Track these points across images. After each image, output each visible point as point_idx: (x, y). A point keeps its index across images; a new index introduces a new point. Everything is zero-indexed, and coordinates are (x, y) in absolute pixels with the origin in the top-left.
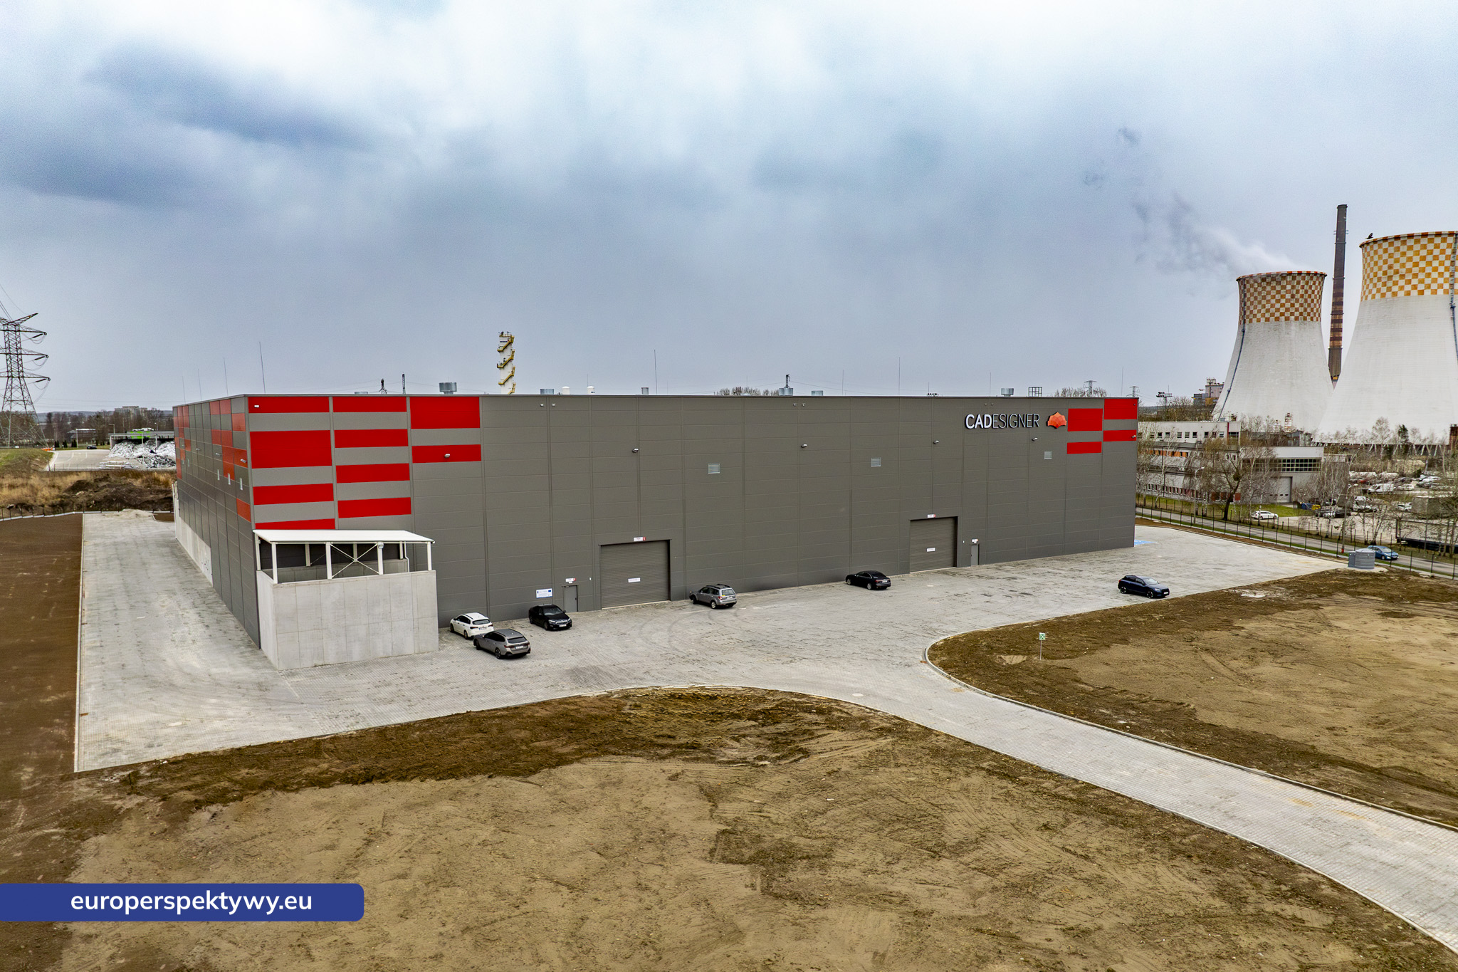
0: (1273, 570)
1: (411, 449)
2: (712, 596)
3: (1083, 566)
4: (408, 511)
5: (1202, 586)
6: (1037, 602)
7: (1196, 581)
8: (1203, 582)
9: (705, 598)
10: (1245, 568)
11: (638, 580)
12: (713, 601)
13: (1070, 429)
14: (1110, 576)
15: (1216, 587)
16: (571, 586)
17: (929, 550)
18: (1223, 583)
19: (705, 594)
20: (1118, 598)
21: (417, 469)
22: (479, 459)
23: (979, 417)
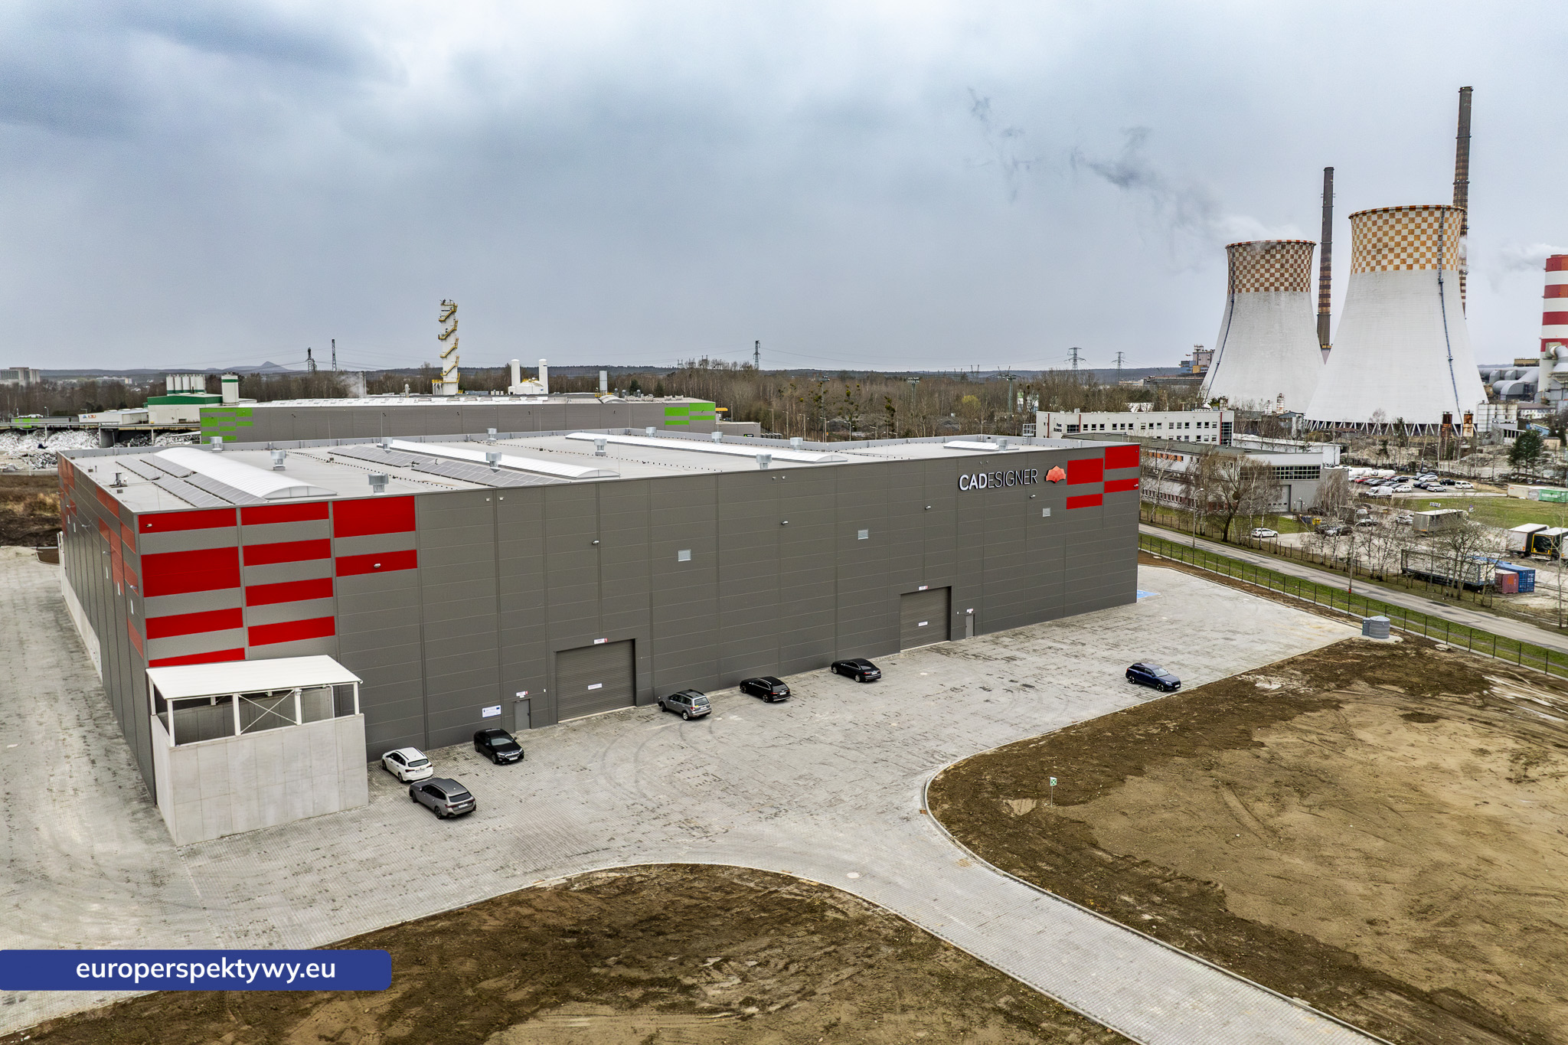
0: (1285, 641)
1: (334, 560)
2: (684, 705)
3: (1086, 636)
4: (331, 632)
5: (1213, 670)
6: (1040, 700)
7: (1205, 661)
8: (1213, 663)
9: (676, 706)
10: (1256, 637)
11: (600, 686)
12: (685, 711)
13: (1069, 483)
14: (1115, 654)
15: (1227, 670)
16: (522, 700)
17: (920, 624)
18: (1235, 663)
19: (675, 703)
20: (1126, 691)
21: (341, 583)
22: (415, 566)
23: (974, 477)
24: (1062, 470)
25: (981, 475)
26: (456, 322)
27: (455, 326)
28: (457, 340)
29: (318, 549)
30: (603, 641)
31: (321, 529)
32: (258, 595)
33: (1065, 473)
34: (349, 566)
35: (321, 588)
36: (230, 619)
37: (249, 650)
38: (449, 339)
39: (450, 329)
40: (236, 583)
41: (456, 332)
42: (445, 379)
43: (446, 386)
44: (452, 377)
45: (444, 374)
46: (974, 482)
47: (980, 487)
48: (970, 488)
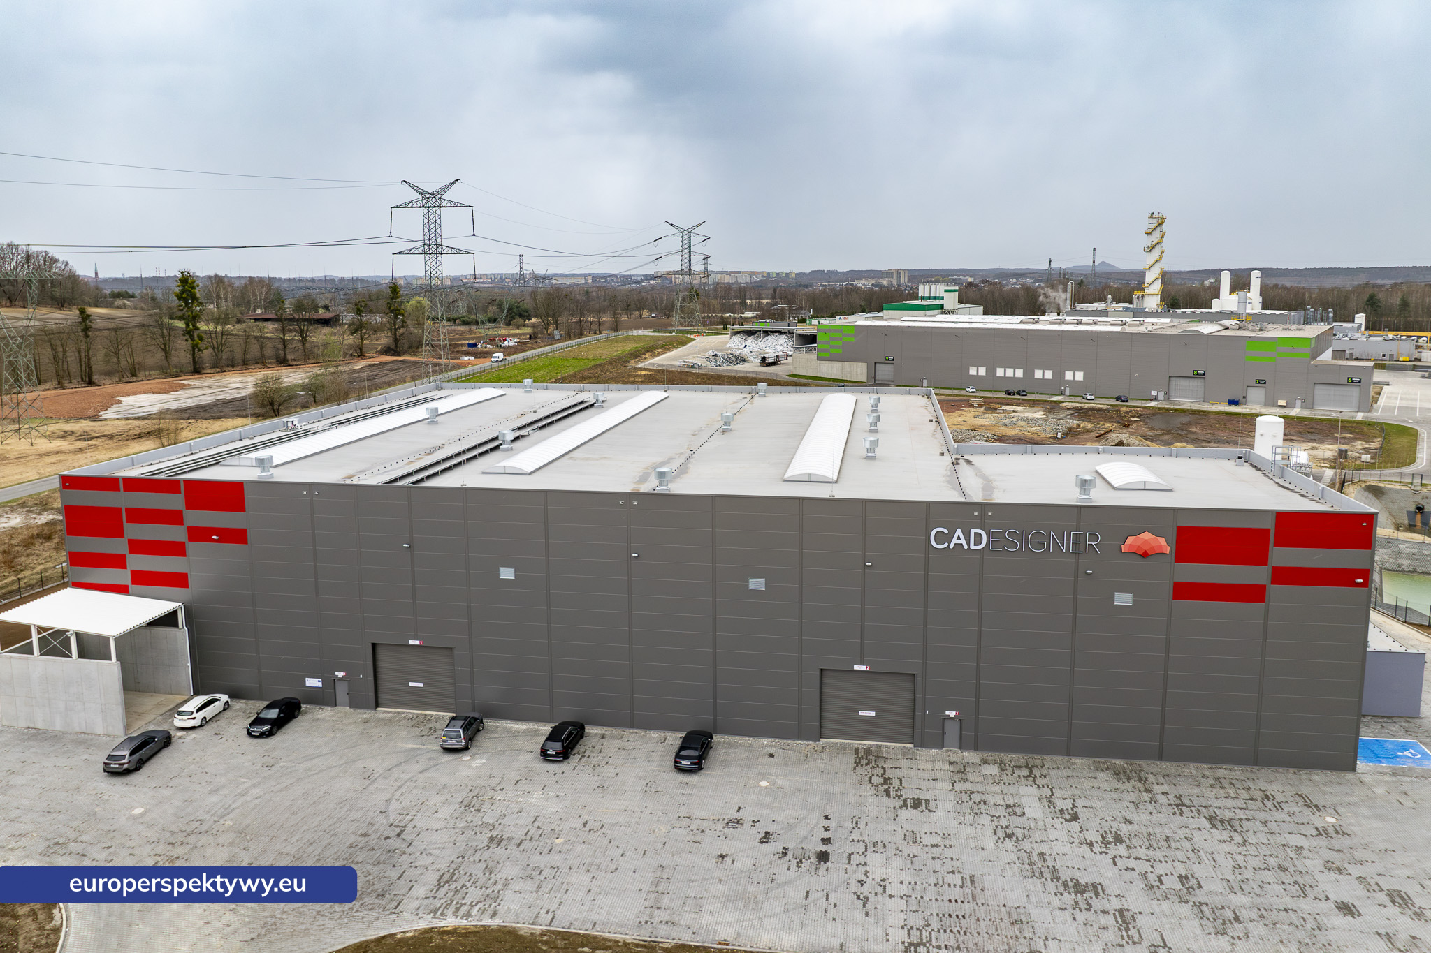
1: (186, 528)
4: (186, 585)
11: (421, 685)
13: (1177, 560)
16: (341, 680)
17: (862, 713)
21: (192, 547)
22: (245, 542)
23: (959, 532)
24: (1162, 541)
25: (973, 531)
26: (1164, 234)
28: (1163, 252)
29: (173, 517)
30: (418, 643)
31: (175, 502)
33: (1164, 544)
34: (198, 534)
35: (176, 549)
36: (117, 561)
37: (132, 588)
38: (1153, 251)
39: (1155, 242)
40: (120, 535)
41: (1163, 244)
42: (1147, 291)
43: (1146, 298)
44: (1156, 288)
45: (1146, 285)
46: (959, 538)
47: (972, 547)
48: (951, 546)
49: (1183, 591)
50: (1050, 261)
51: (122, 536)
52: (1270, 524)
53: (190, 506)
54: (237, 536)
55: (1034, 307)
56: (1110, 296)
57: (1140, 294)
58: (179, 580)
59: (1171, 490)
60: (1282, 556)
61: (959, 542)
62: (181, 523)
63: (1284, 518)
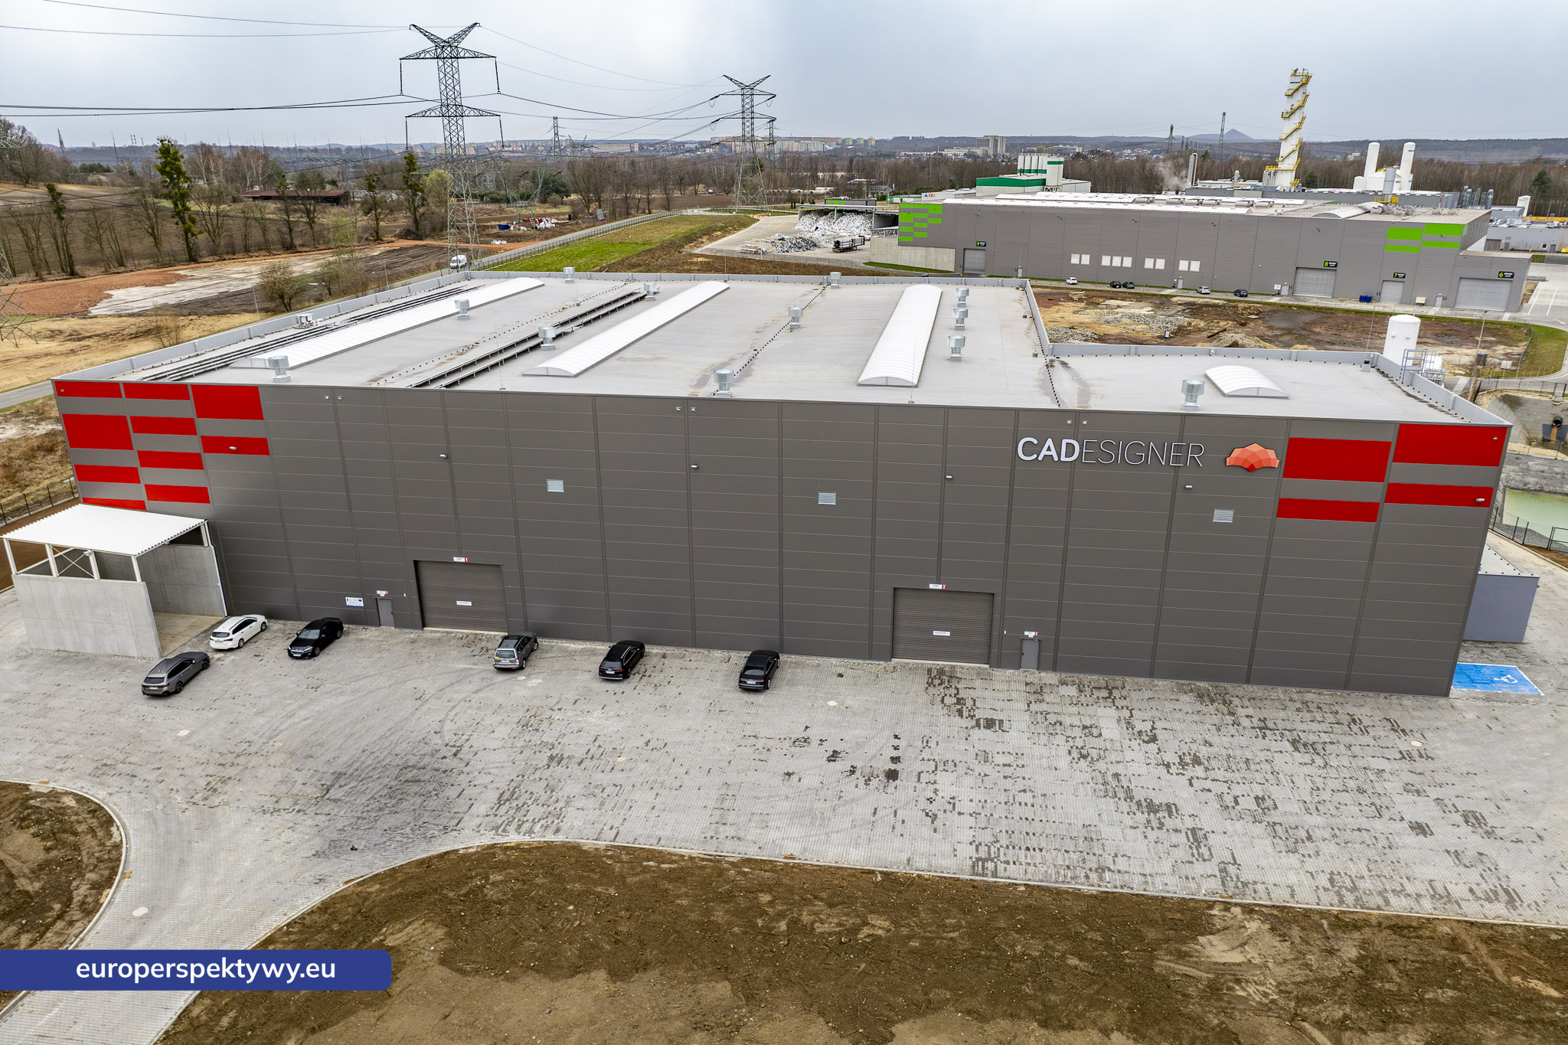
1: (200, 438)
4: (207, 501)
11: (469, 604)
13: (1286, 475)
16: (382, 599)
17: (937, 633)
21: (208, 458)
22: (268, 453)
23: (1049, 442)
24: (1271, 454)
25: (1065, 442)
26: (1307, 96)
27: (1305, 101)
28: (1304, 118)
29: (184, 427)
30: (463, 560)
31: (184, 409)
32: (150, 459)
33: (1273, 457)
34: (215, 445)
35: (192, 461)
36: (129, 475)
37: (148, 504)
38: (1292, 117)
39: (1295, 107)
40: (128, 446)
41: (1304, 109)
42: (1281, 166)
43: (1279, 175)
44: (1289, 163)
45: (1280, 159)
46: (1049, 449)
47: (1063, 459)
48: (1040, 458)
49: (1289, 508)
50: (1172, 129)
51: (131, 448)
52: (1391, 437)
53: (201, 413)
54: (257, 446)
55: (1151, 184)
56: (1237, 172)
57: (1272, 169)
58: (198, 495)
59: (1287, 398)
60: (1401, 472)
61: (1049, 453)
62: (194, 433)
63: (1407, 430)
